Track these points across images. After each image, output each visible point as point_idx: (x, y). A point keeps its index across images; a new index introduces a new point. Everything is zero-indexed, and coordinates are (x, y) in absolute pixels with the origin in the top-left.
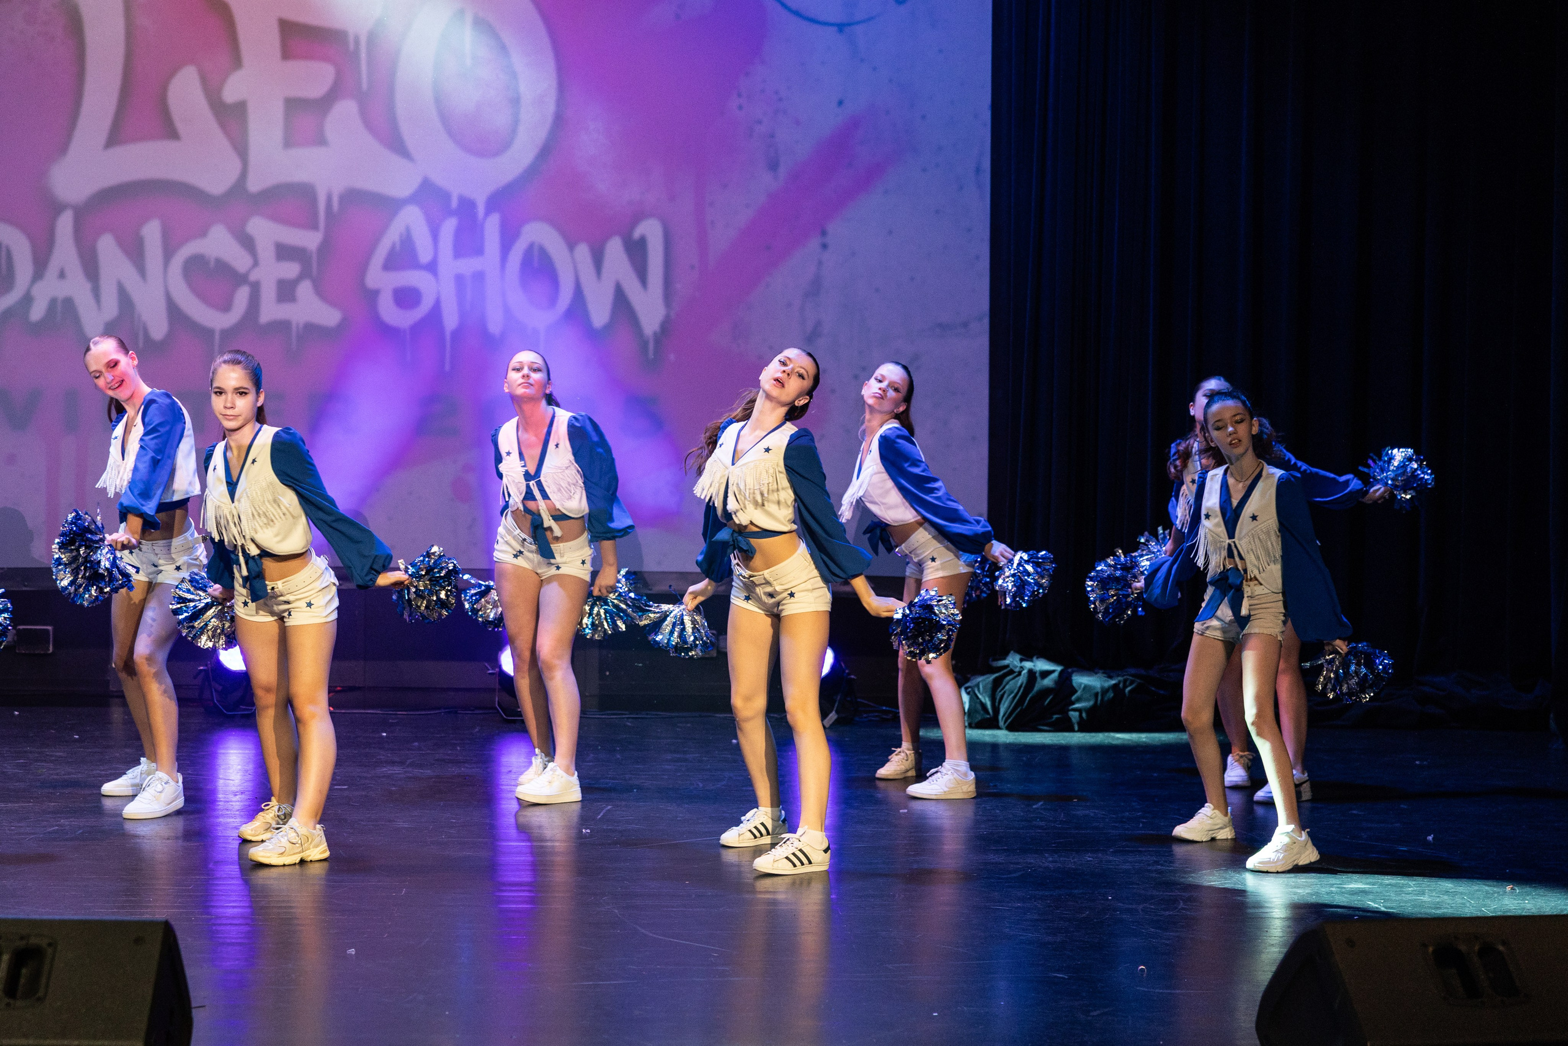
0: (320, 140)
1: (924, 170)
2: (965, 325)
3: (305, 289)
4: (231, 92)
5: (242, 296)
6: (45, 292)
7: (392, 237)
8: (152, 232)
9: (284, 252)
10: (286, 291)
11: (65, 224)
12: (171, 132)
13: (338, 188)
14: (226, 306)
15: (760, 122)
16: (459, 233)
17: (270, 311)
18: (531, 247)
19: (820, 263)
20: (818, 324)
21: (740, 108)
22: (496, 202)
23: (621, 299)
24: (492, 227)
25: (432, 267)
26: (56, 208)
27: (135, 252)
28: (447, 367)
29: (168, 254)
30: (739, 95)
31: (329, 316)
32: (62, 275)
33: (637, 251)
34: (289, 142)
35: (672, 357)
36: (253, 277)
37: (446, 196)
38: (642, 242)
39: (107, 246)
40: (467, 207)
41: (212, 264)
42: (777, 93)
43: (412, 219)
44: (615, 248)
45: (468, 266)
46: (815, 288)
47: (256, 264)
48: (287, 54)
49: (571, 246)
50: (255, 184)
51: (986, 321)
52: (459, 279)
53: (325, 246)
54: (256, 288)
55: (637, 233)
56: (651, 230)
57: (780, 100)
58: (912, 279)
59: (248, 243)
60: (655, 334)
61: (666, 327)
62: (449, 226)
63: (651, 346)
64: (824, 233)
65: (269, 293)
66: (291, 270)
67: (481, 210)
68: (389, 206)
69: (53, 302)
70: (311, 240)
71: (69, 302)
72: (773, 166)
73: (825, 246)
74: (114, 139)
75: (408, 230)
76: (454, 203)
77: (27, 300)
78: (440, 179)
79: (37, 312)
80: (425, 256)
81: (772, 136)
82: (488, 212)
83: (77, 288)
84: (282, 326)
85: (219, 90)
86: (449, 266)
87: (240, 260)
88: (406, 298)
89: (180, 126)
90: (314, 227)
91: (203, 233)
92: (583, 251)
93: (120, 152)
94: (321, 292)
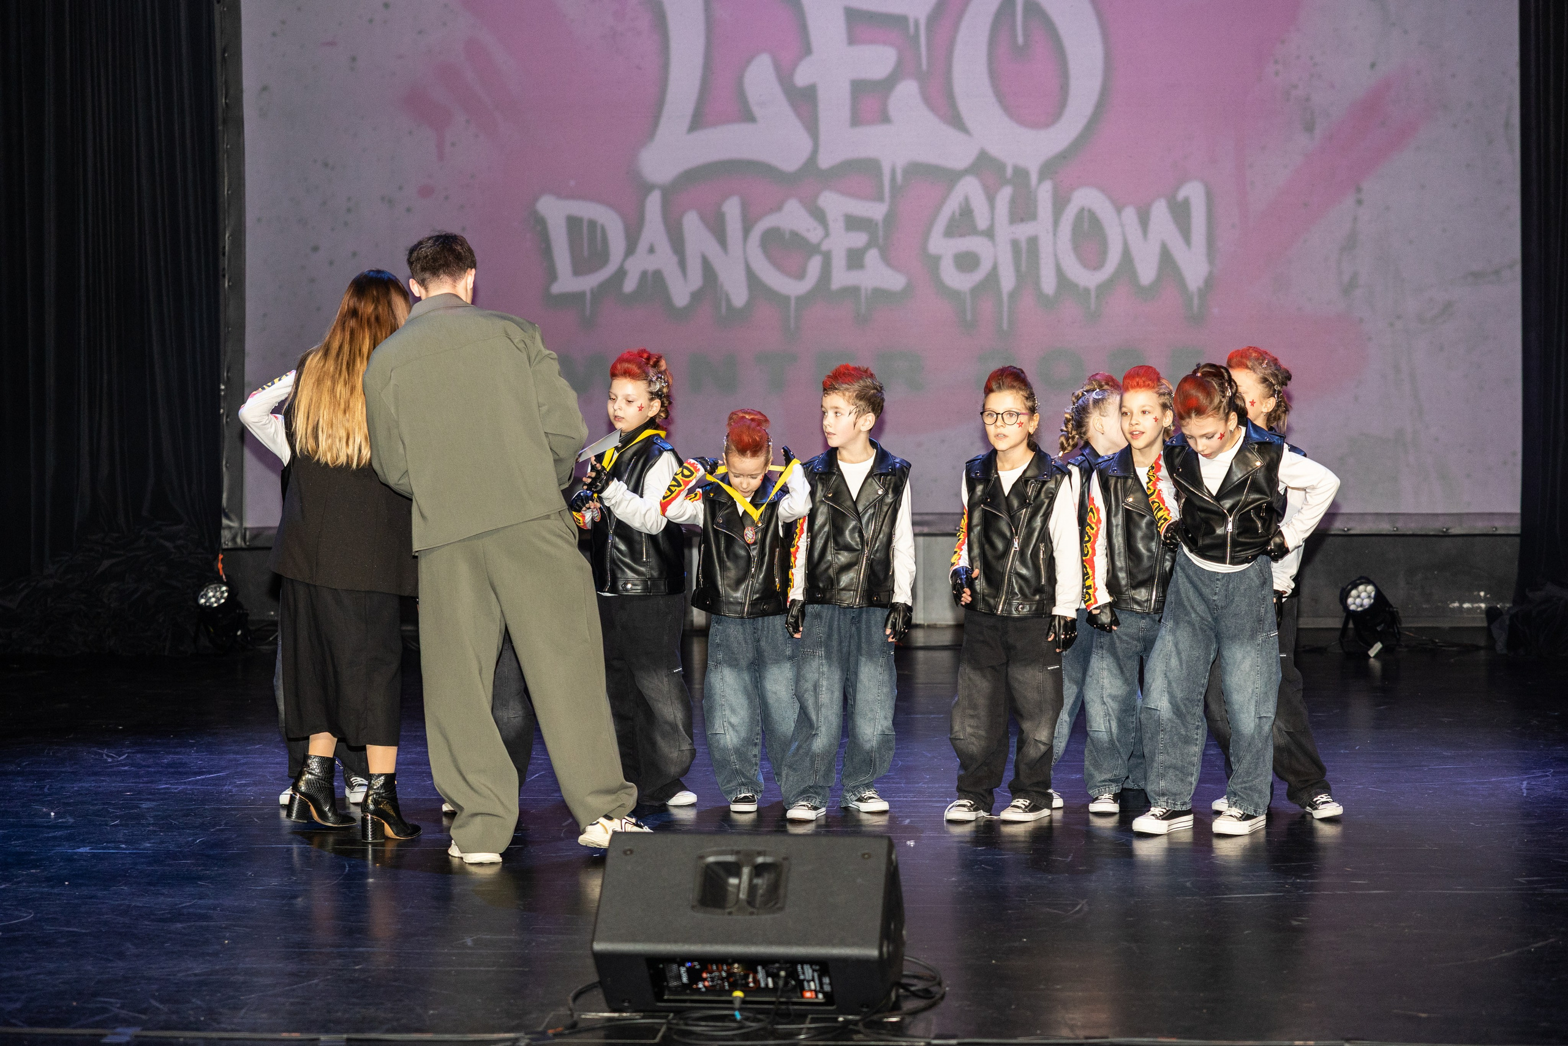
0: (885, 118)
1: (1455, 126)
2: (1497, 272)
3: (872, 257)
4: (802, 77)
5: (814, 266)
6: (636, 267)
7: (952, 206)
8: (732, 209)
9: (853, 223)
10: (855, 259)
11: (653, 203)
12: (747, 116)
13: (901, 163)
14: (800, 275)
15: (1295, 87)
16: (1013, 201)
17: (841, 277)
18: (1082, 210)
19: (1355, 219)
20: (1355, 276)
21: (1277, 74)
22: (1049, 169)
23: (1166, 258)
24: (1044, 193)
25: (990, 234)
26: (647, 188)
27: (717, 228)
28: (1005, 326)
29: (747, 231)
30: (1276, 62)
31: (895, 281)
32: (651, 250)
33: (1181, 213)
34: (856, 120)
35: (1216, 311)
36: (825, 247)
37: (1000, 166)
38: (1186, 202)
39: (692, 223)
40: (1021, 174)
41: (787, 236)
42: (1312, 58)
43: (970, 188)
44: (1160, 211)
45: (1024, 231)
46: (1350, 244)
47: (827, 234)
48: (853, 39)
49: (1119, 210)
50: (825, 161)
51: (1518, 269)
52: (1015, 244)
53: (890, 218)
54: (827, 258)
55: (1181, 195)
56: (1193, 192)
57: (1315, 64)
58: (1444, 230)
59: (819, 216)
60: (1200, 290)
61: (1210, 282)
62: (1005, 194)
63: (1196, 301)
64: (1359, 190)
65: (839, 261)
66: (859, 239)
67: (1034, 178)
68: (950, 178)
69: (644, 274)
70: (877, 211)
71: (658, 275)
72: (1309, 128)
73: (1359, 202)
74: (698, 121)
75: (967, 199)
76: (1009, 171)
77: (621, 274)
78: (995, 151)
79: (630, 285)
80: (982, 223)
81: (1308, 99)
82: (1041, 179)
83: (664, 260)
84: (852, 292)
85: (791, 74)
86: (1005, 231)
87: (812, 232)
88: (967, 262)
89: (757, 111)
90: (880, 198)
91: (778, 208)
92: (1130, 214)
93: (702, 135)
94: (887, 259)
